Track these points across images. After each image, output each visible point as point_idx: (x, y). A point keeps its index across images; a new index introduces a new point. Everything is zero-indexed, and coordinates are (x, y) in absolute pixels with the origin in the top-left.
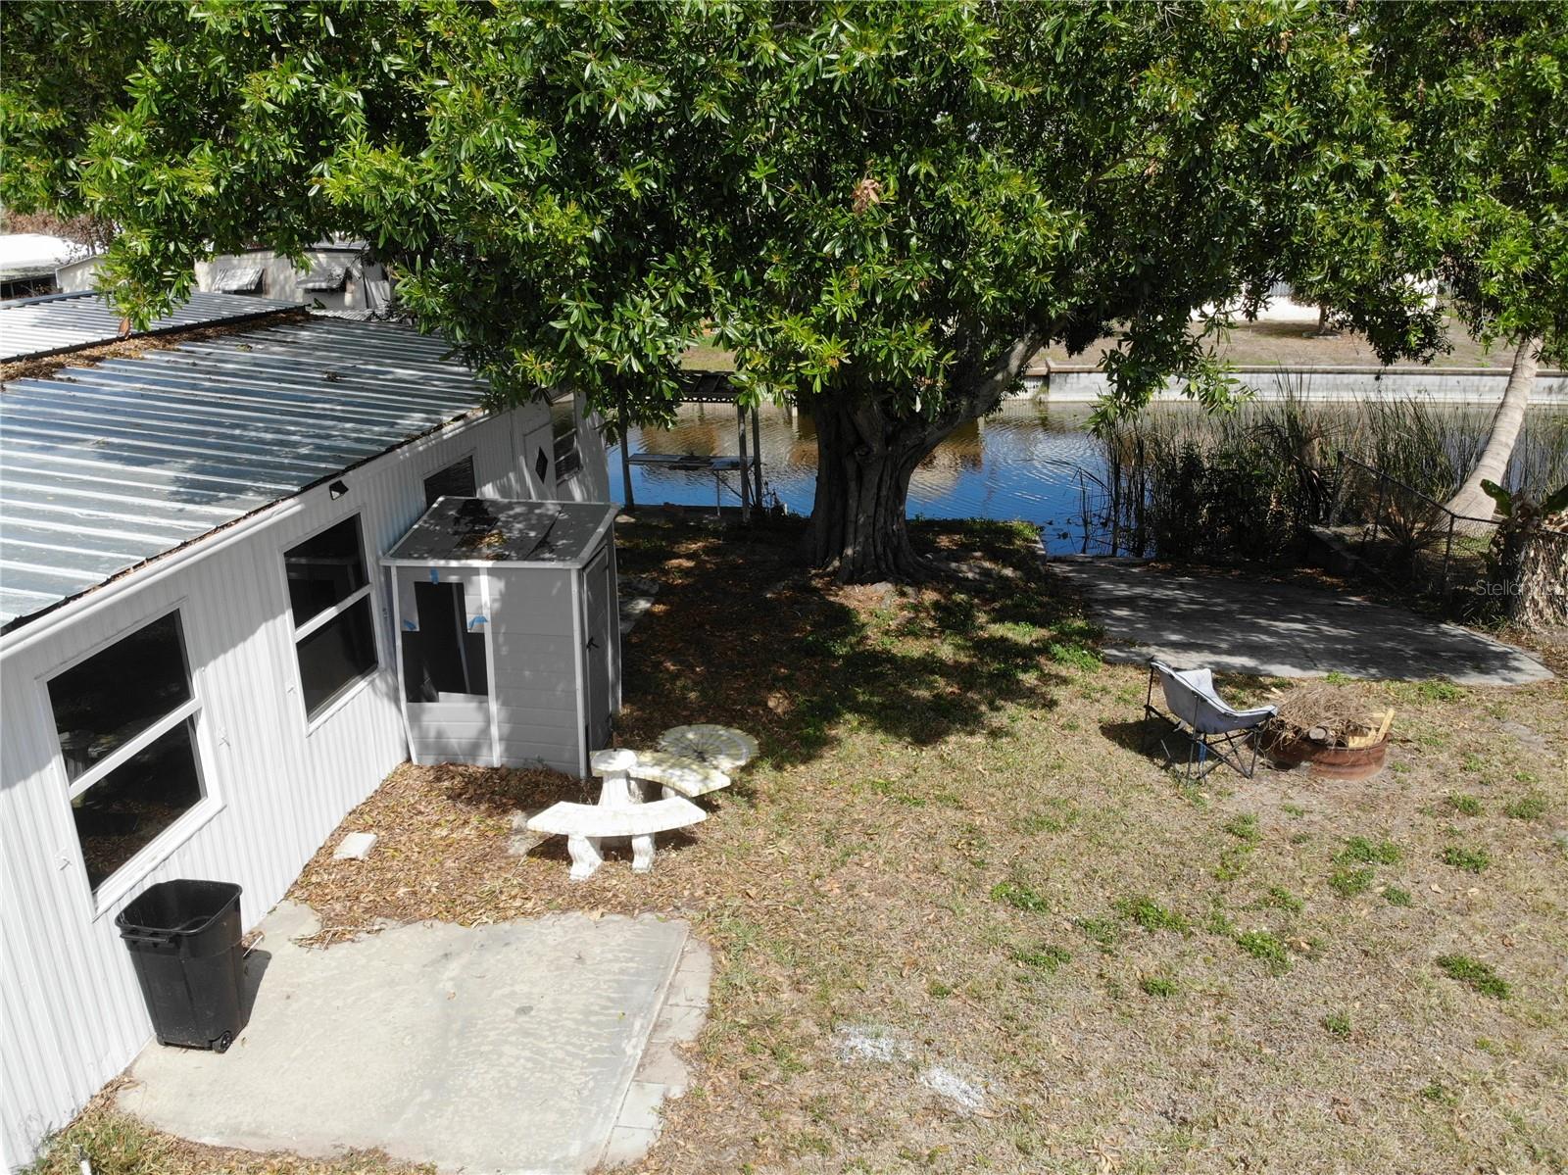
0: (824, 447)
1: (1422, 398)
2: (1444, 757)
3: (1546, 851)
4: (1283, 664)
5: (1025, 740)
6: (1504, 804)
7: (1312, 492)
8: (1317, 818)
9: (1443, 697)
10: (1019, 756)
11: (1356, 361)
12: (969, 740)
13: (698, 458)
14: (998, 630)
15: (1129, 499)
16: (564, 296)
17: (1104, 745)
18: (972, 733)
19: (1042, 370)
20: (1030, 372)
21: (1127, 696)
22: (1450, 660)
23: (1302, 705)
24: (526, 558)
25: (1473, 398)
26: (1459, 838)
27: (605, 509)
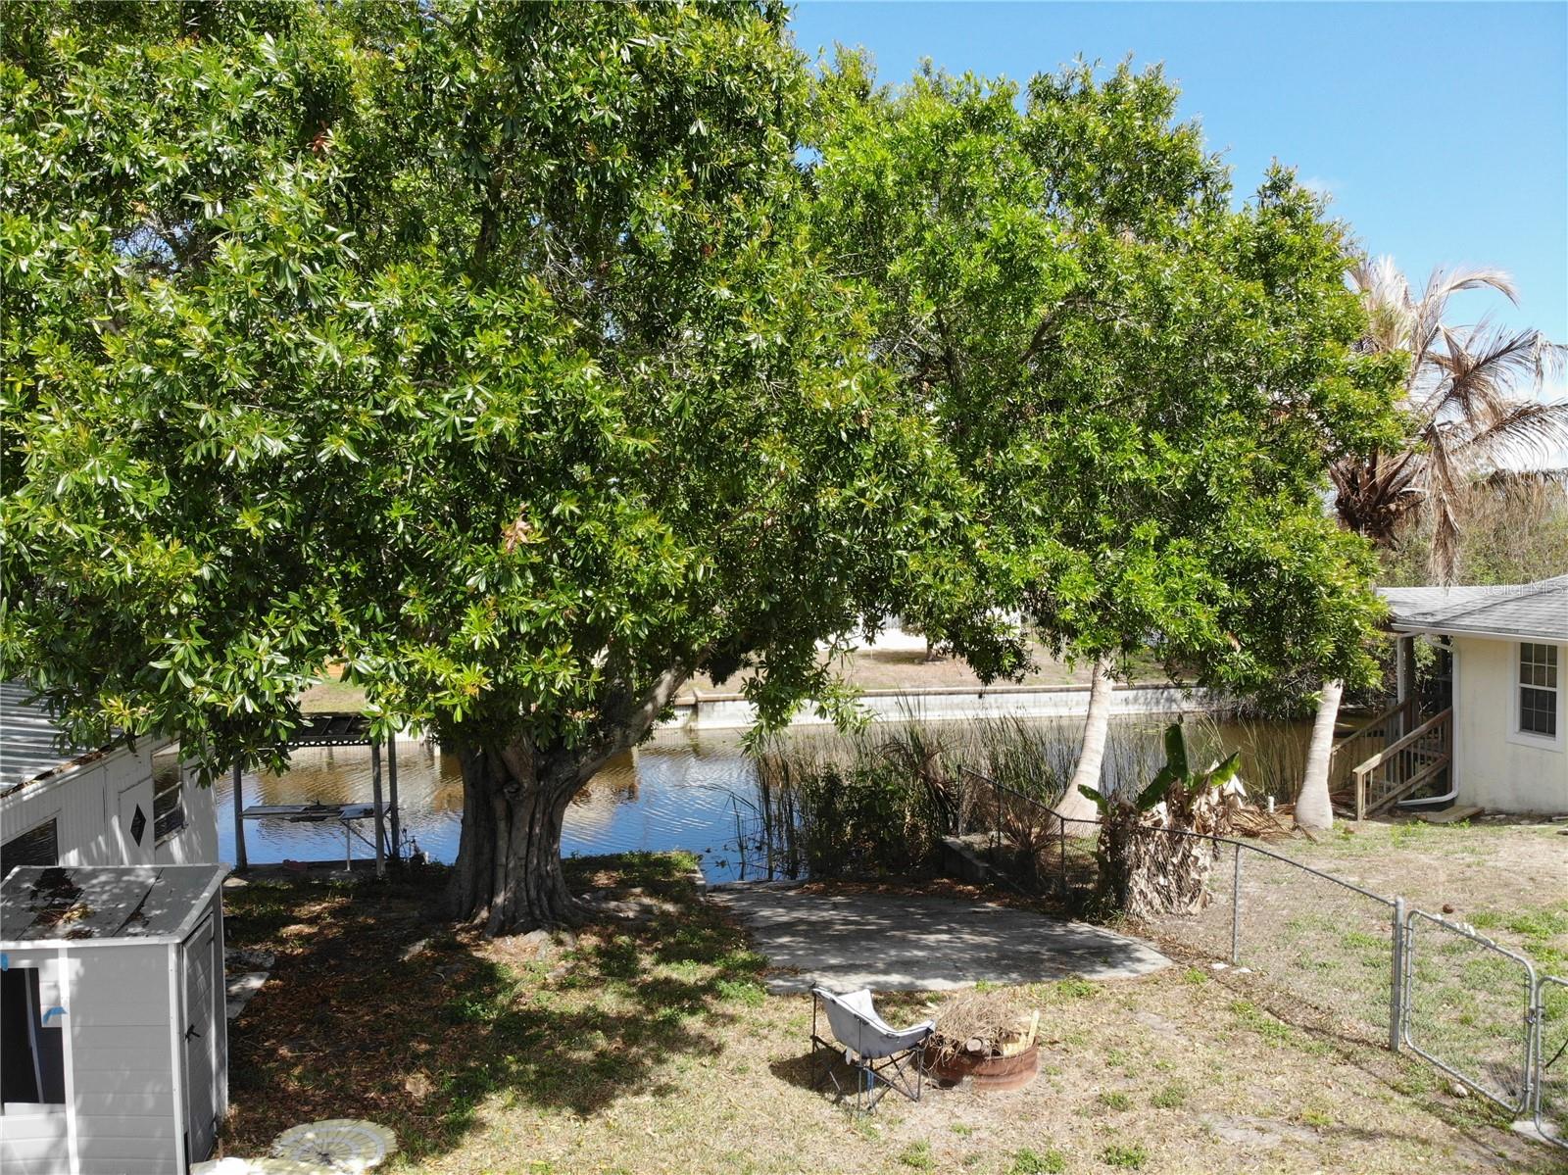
0: (471, 788)
1: (1019, 714)
2: (1089, 1055)
3: (1195, 1137)
4: (936, 977)
5: (695, 1091)
6: (1150, 1094)
7: (940, 803)
8: (984, 1134)
9: (1080, 995)
10: (689, 1111)
11: (962, 683)
12: (636, 1100)
13: (324, 807)
14: (663, 971)
15: (780, 821)
16: (168, 635)
17: (775, 1086)
18: (637, 1093)
19: (690, 700)
20: (679, 701)
21: (793, 1029)
22: (1081, 957)
23: (957, 1018)
24: (114, 934)
25: (1064, 712)
26: (1115, 1136)
27: (213, 870)
